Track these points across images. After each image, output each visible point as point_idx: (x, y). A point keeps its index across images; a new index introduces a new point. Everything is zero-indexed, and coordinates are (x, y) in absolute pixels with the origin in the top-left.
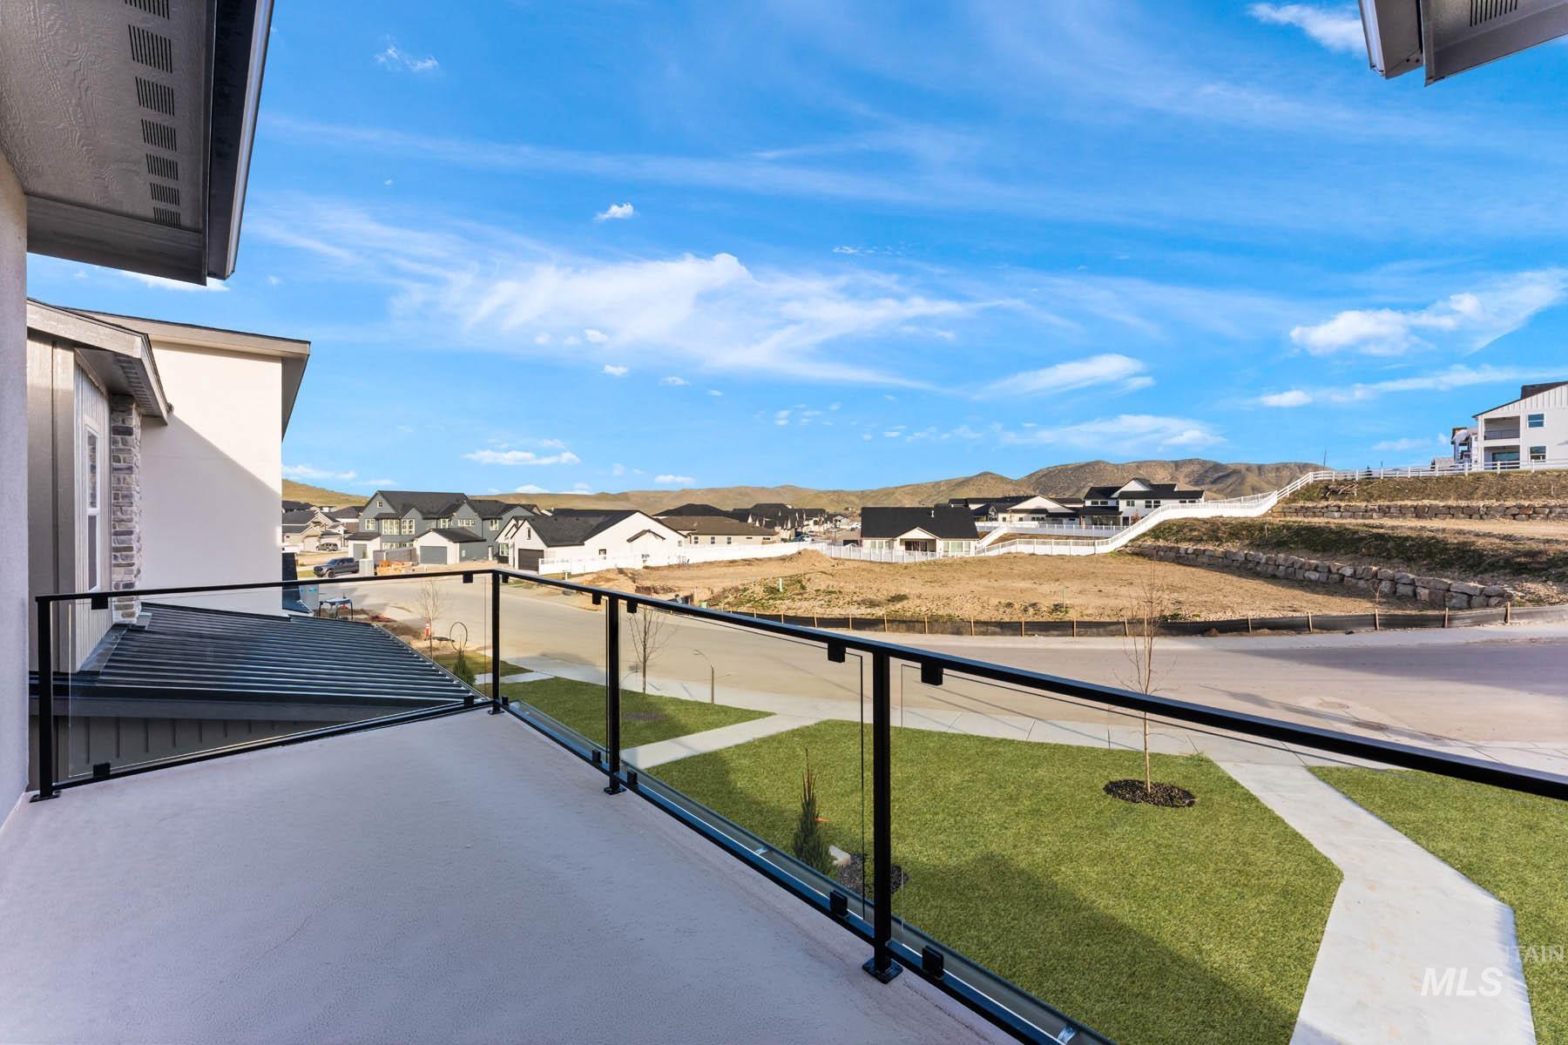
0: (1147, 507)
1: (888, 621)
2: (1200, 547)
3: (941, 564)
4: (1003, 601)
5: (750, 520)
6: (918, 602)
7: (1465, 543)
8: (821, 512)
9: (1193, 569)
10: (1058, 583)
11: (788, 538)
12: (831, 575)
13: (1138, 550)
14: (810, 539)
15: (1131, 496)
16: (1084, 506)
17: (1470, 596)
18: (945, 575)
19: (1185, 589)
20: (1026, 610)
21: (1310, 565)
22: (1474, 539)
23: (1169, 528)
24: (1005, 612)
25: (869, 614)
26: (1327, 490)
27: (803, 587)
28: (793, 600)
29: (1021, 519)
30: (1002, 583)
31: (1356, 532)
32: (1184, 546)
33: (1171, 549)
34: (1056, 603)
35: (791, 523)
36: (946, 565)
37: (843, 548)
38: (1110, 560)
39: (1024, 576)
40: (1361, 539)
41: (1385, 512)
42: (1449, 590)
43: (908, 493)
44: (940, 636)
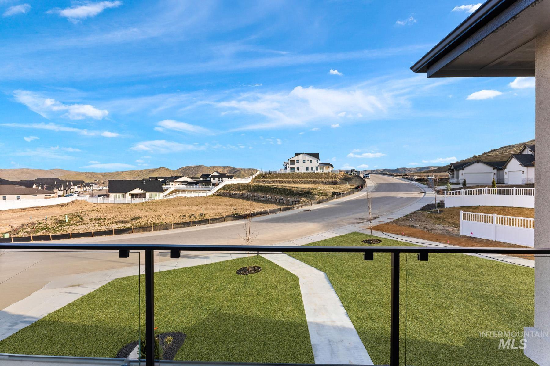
0: (219, 180)
1: (134, 229)
2: (236, 192)
3: (151, 203)
4: (182, 215)
5: (34, 186)
6: (146, 219)
7: (291, 189)
8: (82, 182)
9: (235, 199)
10: (197, 206)
11: (62, 195)
12: (97, 211)
13: (219, 194)
14: (77, 195)
15: (214, 177)
16: (200, 180)
17: (293, 202)
18: (155, 207)
19: (235, 205)
20: (190, 217)
21: (262, 196)
22: (292, 188)
23: (227, 187)
24: (183, 219)
25: (123, 227)
26: (262, 176)
27: (82, 219)
28: (76, 225)
29: (178, 185)
30: (178, 208)
31: (271, 187)
32: (232, 192)
33: (228, 193)
34: (200, 213)
35: (64, 188)
36: (153, 203)
37: (99, 198)
38: (211, 197)
39: (186, 205)
40: (272, 189)
41: (274, 182)
42: (289, 201)
43: (128, 174)
44: (158, 231)
